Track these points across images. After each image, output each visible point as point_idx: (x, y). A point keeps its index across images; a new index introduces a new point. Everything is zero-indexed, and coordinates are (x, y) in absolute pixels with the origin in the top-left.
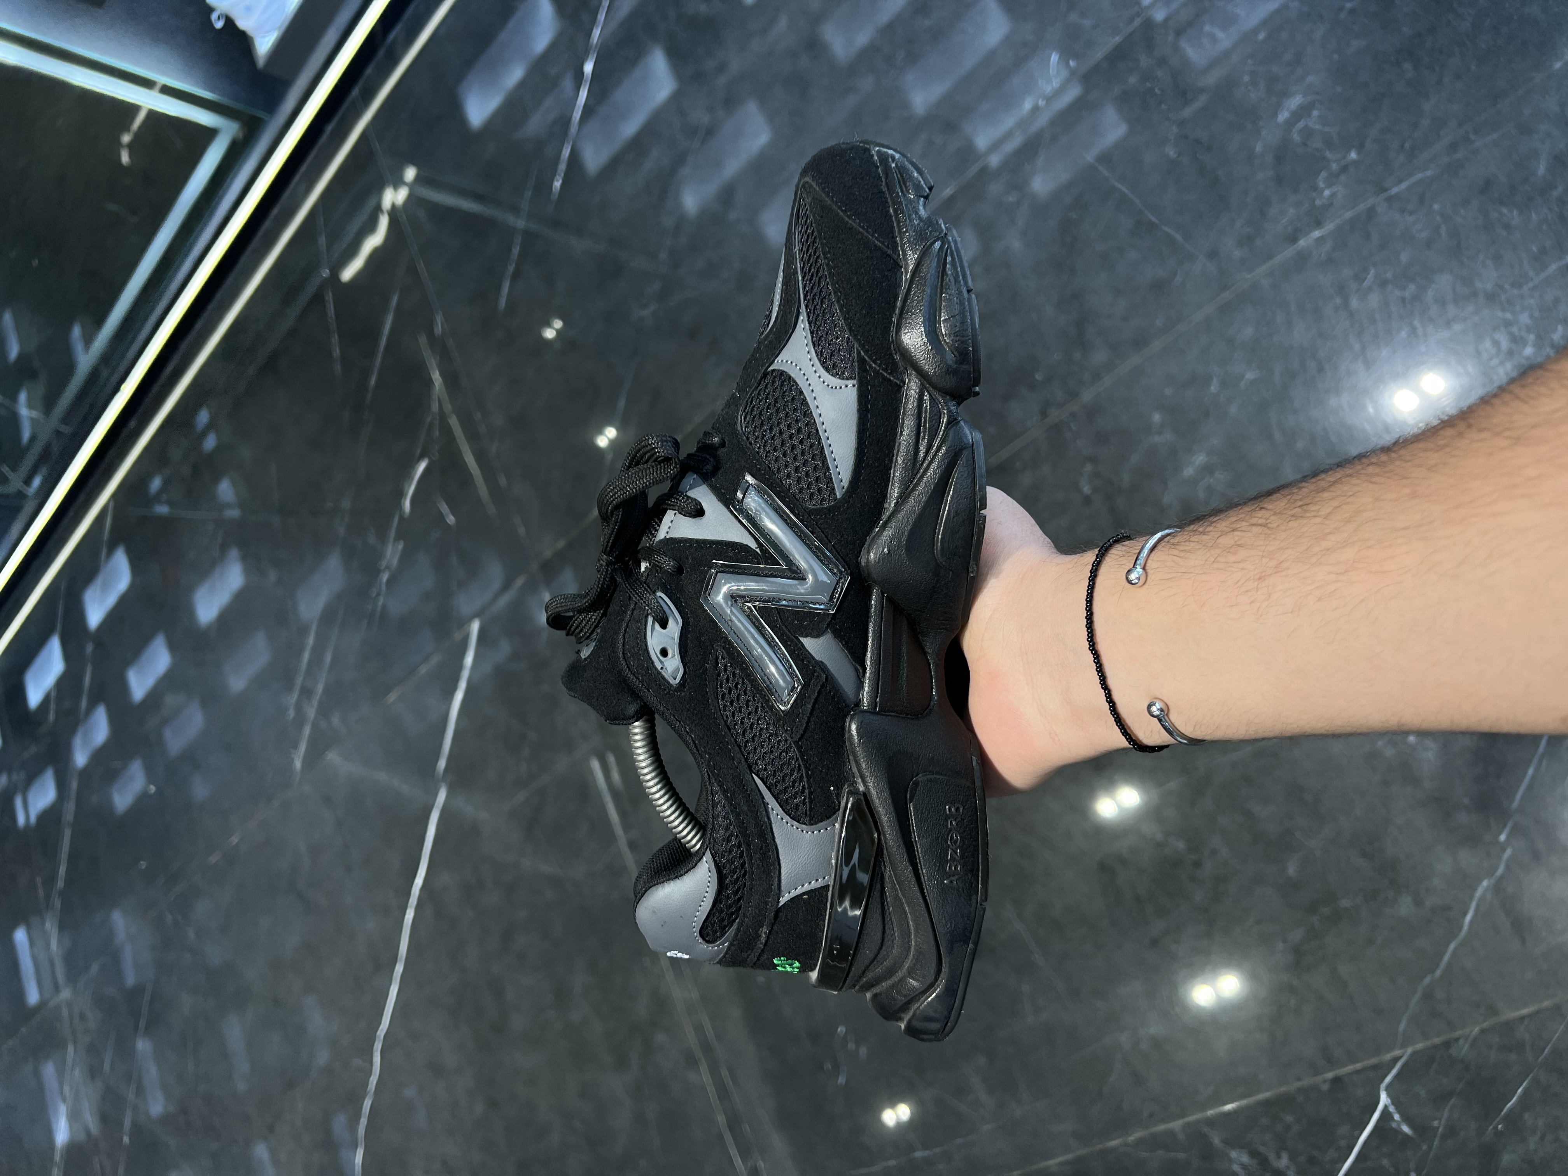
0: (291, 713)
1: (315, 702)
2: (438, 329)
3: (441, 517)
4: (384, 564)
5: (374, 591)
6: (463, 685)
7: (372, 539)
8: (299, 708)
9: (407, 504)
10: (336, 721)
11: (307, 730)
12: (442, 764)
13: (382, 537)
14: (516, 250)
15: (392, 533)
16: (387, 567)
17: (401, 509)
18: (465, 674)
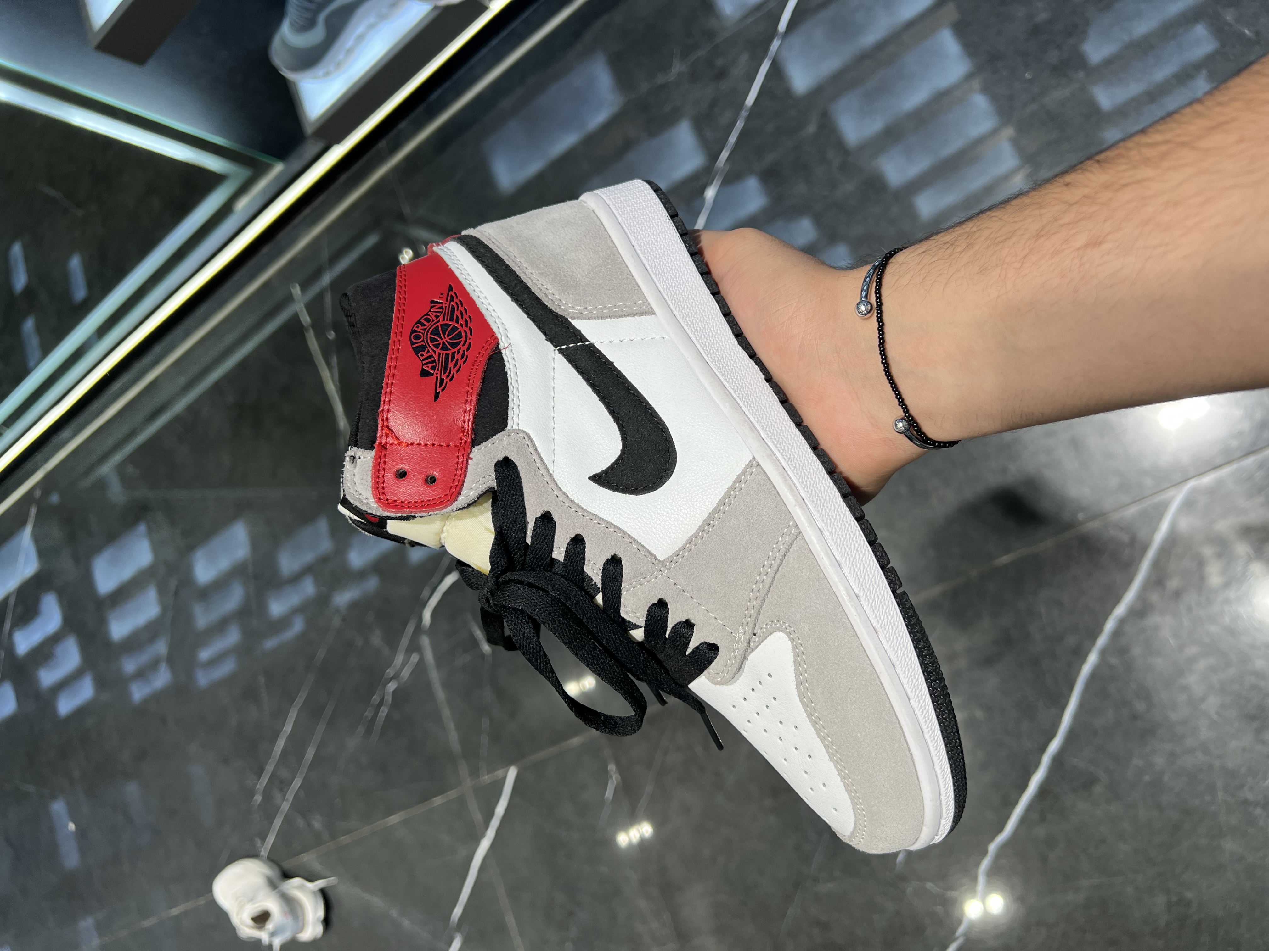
0: (258, 798)
1: (290, 796)
3: (475, 643)
4: (390, 672)
5: (376, 698)
6: (491, 834)
7: (376, 639)
8: (267, 795)
9: (427, 615)
10: (317, 824)
11: (278, 823)
12: (458, 911)
13: (392, 644)
15: (405, 642)
16: (395, 677)
17: (420, 619)
18: (495, 823)
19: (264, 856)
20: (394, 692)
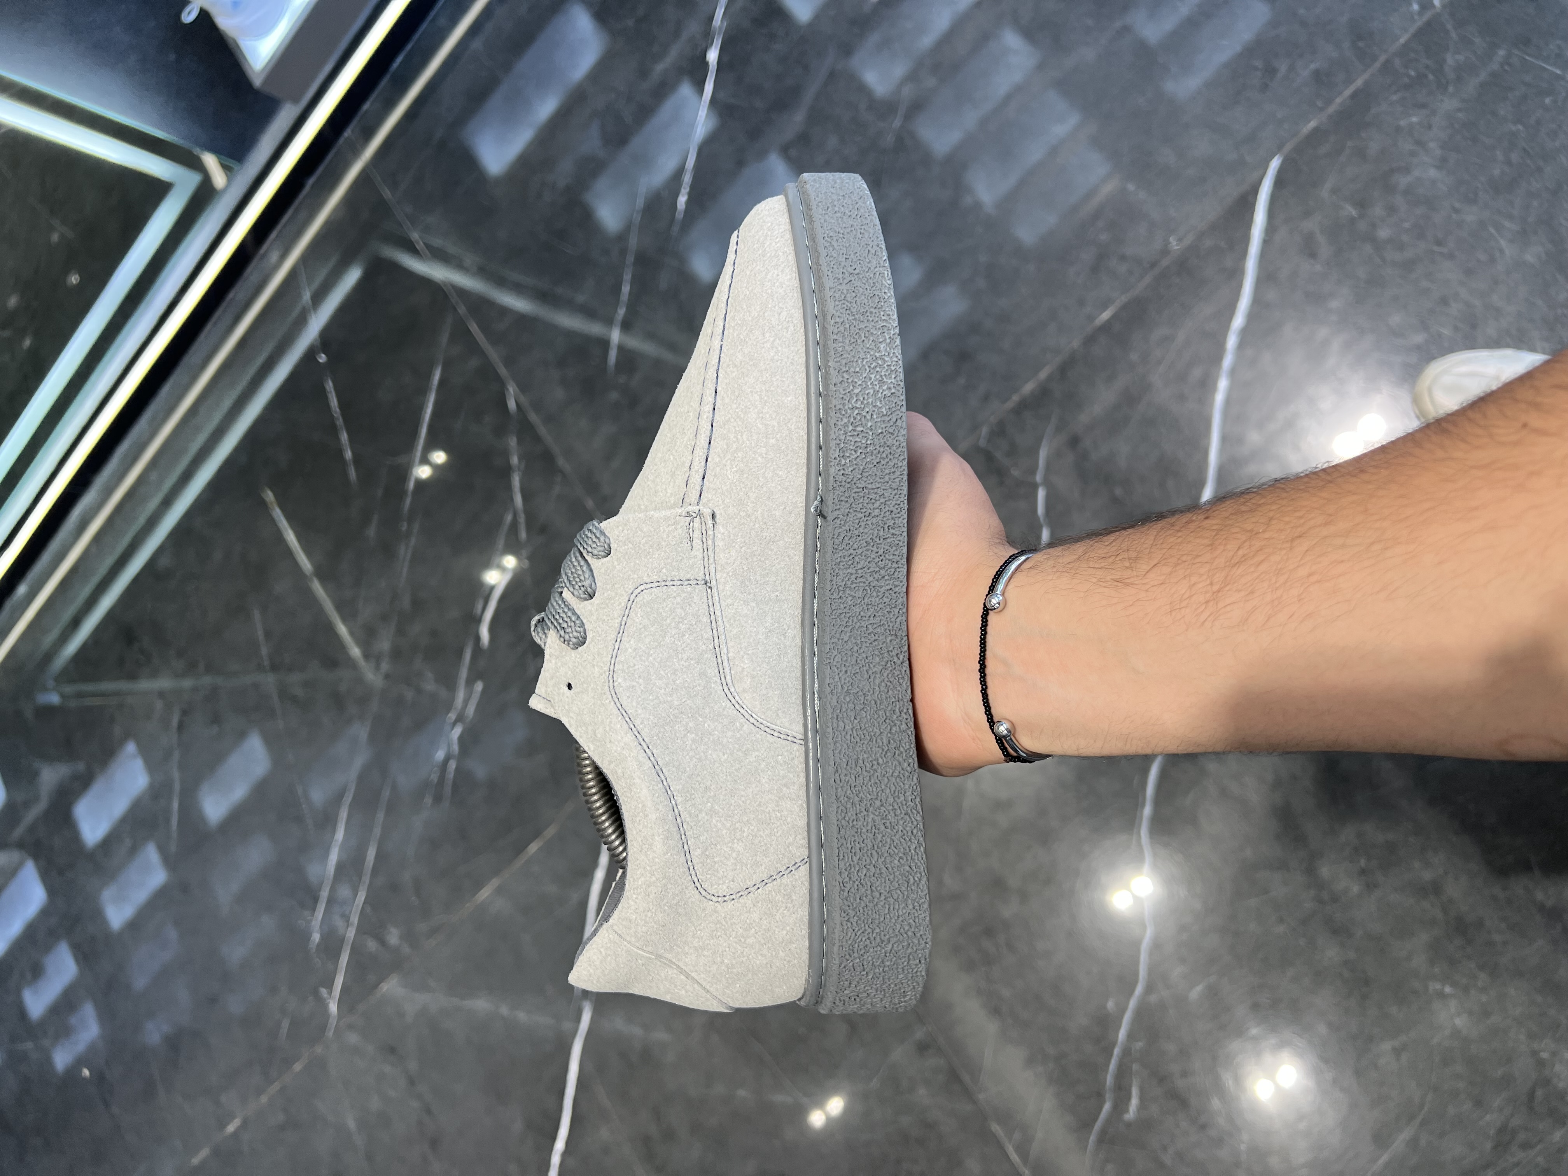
0: (316, 938)
1: (355, 917)
2: (512, 405)
4: (451, 715)
5: (440, 755)
8: (327, 927)
9: (484, 633)
11: (345, 958)
13: (449, 682)
14: (626, 289)
15: (464, 673)
16: (459, 720)
17: (478, 638)
19: (333, 1008)
20: (460, 737)
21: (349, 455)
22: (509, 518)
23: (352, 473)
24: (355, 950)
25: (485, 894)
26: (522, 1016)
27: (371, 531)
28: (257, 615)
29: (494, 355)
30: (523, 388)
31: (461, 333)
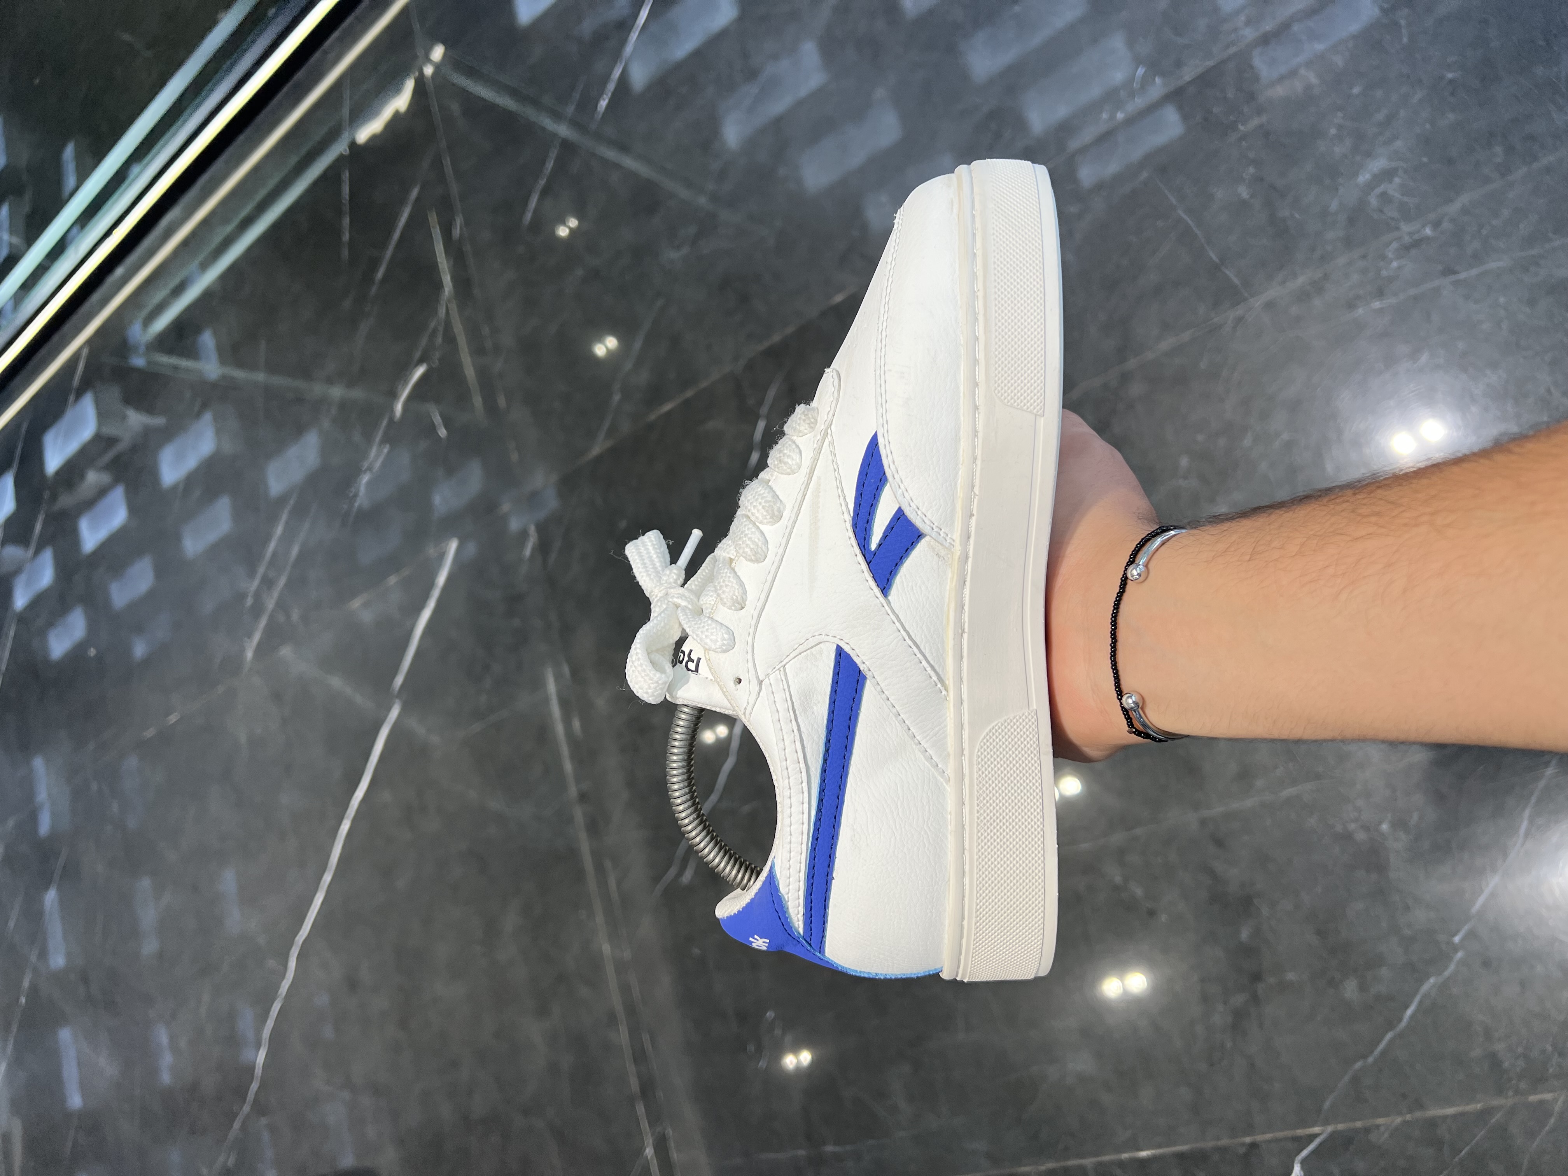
0: (249, 601)
1: (276, 594)
2: (457, 231)
3: (433, 428)
4: (366, 465)
5: (352, 491)
7: (357, 437)
8: (257, 595)
9: (399, 407)
10: (295, 615)
11: (263, 622)
12: (399, 680)
13: (368, 438)
15: (380, 435)
16: (369, 469)
17: (392, 411)
18: (436, 594)
19: (249, 654)
20: (369, 483)
21: (346, 237)
22: (432, 325)
23: (345, 253)
24: (271, 617)
25: (356, 604)
26: (358, 699)
27: (347, 304)
28: (263, 345)
29: (455, 189)
30: (467, 223)
31: (437, 164)
